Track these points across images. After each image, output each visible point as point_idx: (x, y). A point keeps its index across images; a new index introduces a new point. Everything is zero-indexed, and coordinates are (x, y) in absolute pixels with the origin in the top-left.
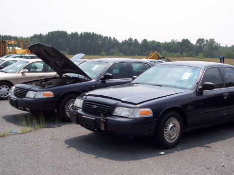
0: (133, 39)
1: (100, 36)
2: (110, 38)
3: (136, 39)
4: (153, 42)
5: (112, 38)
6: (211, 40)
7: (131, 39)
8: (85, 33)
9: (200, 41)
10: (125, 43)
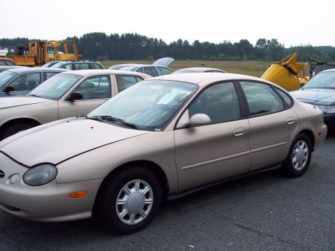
0: (183, 41)
1: (144, 38)
2: (156, 39)
3: (186, 41)
4: (207, 44)
5: (158, 40)
6: (273, 40)
7: (180, 41)
8: (126, 34)
9: (261, 42)
10: (173, 45)
